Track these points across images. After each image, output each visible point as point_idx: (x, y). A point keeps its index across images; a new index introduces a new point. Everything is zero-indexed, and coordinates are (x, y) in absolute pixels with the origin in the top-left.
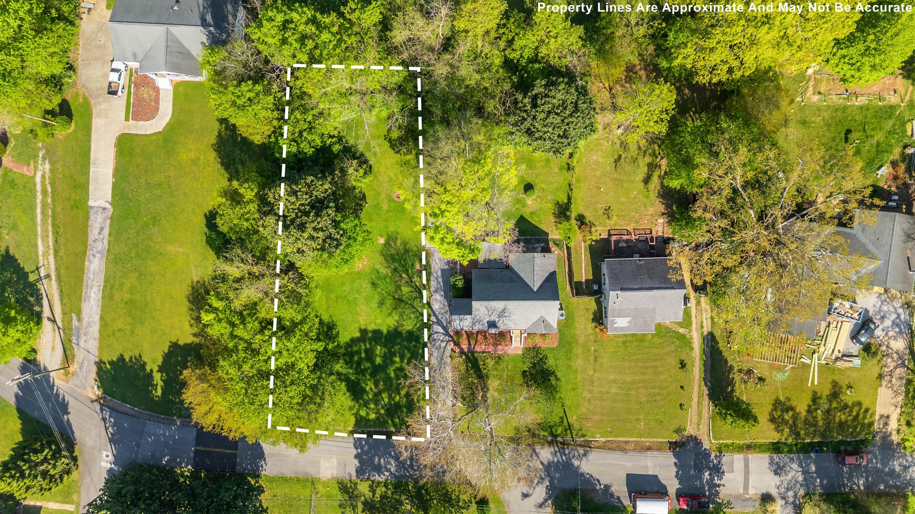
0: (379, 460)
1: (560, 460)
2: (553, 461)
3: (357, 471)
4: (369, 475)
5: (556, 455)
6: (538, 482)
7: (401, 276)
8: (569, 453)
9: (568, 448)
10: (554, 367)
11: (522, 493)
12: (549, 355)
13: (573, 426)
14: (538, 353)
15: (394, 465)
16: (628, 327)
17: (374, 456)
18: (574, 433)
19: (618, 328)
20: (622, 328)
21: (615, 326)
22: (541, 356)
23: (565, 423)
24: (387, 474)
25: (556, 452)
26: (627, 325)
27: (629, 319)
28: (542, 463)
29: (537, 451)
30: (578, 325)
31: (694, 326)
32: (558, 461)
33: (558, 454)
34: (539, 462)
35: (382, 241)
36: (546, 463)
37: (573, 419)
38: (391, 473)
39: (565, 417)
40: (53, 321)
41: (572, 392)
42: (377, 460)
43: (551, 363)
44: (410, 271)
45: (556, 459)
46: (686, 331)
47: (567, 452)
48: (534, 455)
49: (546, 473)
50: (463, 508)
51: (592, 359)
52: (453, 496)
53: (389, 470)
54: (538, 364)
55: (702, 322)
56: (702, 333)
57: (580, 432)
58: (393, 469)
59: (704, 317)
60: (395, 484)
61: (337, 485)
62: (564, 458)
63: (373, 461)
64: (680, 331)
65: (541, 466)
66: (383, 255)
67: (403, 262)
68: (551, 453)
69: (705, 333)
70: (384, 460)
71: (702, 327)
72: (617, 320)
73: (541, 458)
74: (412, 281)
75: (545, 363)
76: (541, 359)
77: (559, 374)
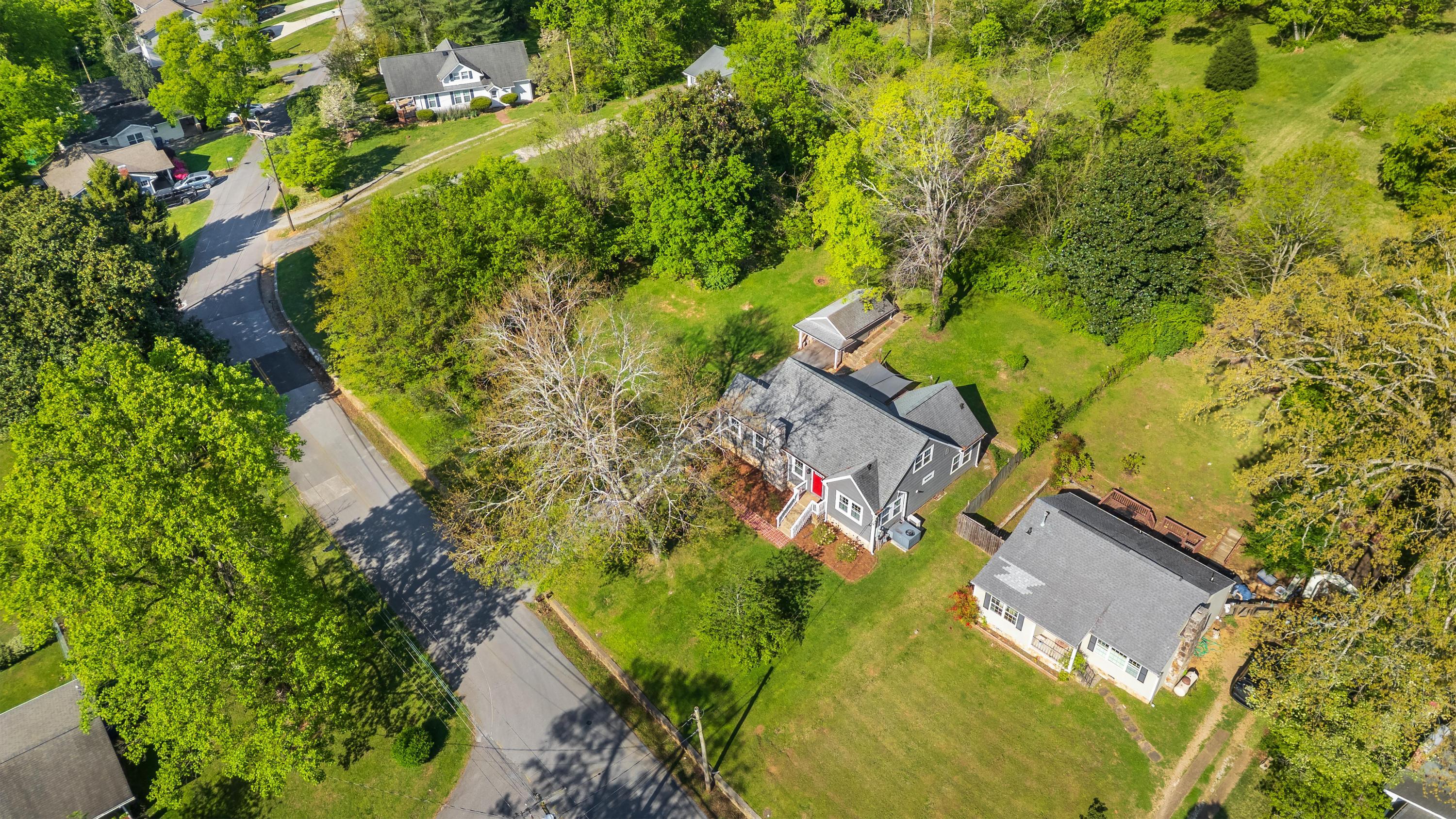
0: (393, 539)
1: (644, 803)
2: (629, 791)
3: (348, 527)
4: (352, 545)
5: (646, 787)
6: (557, 803)
7: (723, 353)
8: (676, 807)
9: (684, 795)
10: (812, 612)
11: (507, 796)
12: (824, 586)
13: (741, 745)
14: (809, 568)
15: (400, 561)
16: (1024, 597)
17: (394, 528)
18: (730, 764)
19: (1003, 585)
20: (1011, 590)
21: (1001, 577)
22: (808, 578)
23: (730, 727)
24: (374, 563)
25: (654, 779)
26: (1025, 592)
27: (1039, 583)
28: (606, 774)
29: (625, 744)
30: (923, 580)
31: (1184, 762)
32: (640, 799)
33: (653, 788)
34: (604, 765)
35: (746, 308)
36: (612, 782)
37: (751, 730)
38: (379, 569)
39: (740, 716)
40: (346, 199)
41: (802, 678)
42: (391, 535)
43: (815, 599)
44: (741, 354)
45: (639, 793)
46: (1154, 755)
47: (674, 800)
48: (609, 747)
49: (590, 800)
50: (387, 724)
51: (898, 649)
52: (404, 685)
53: (382, 561)
54: (790, 586)
55: (1211, 769)
56: (1196, 792)
57: (740, 773)
58: (390, 565)
59: (1225, 761)
60: (362, 587)
61: (301, 521)
62: (656, 806)
63: (387, 531)
64: (1141, 744)
65: (596, 779)
66: (729, 322)
67: (744, 341)
68: (644, 775)
69: (1205, 798)
70: (399, 544)
71: (1205, 778)
72: (1012, 568)
73: (614, 766)
74: (729, 365)
75: (803, 593)
76: (804, 582)
77: (809, 630)
